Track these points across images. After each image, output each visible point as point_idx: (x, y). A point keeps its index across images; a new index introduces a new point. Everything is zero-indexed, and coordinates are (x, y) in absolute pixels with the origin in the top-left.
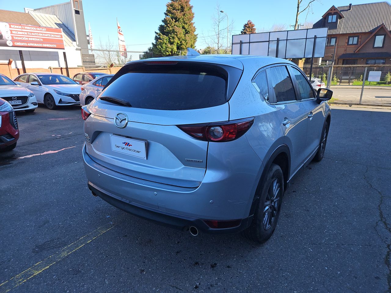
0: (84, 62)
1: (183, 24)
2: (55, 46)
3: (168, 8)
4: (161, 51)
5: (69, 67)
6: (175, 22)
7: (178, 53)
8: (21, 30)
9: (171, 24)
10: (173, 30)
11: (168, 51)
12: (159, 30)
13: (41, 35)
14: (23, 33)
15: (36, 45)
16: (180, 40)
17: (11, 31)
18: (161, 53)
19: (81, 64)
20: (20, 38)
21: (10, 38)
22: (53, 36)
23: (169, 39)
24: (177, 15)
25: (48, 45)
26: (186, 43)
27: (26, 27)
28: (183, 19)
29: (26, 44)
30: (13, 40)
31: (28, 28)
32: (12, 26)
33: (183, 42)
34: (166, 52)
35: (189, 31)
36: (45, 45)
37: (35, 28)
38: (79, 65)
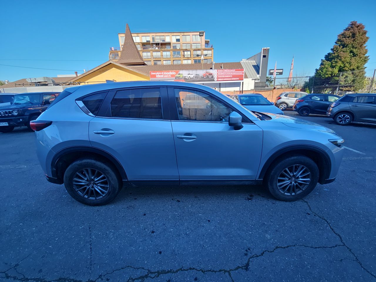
0: (255, 87)
1: (352, 49)
2: (238, 79)
3: (339, 37)
4: (320, 74)
5: (243, 90)
6: (342, 48)
7: (339, 74)
8: (222, 72)
9: (338, 51)
10: (338, 55)
11: (327, 74)
12: (325, 57)
13: (232, 73)
14: (223, 74)
15: (228, 79)
16: (344, 63)
17: (218, 73)
18: (321, 76)
19: (253, 88)
20: (221, 77)
21: (216, 77)
22: (238, 73)
23: (332, 63)
24: (345, 42)
25: (234, 79)
26: (350, 65)
27: (225, 71)
28: (352, 45)
29: (223, 79)
30: (218, 78)
31: (226, 71)
32: (218, 71)
33: (347, 65)
34: (325, 75)
35: (357, 54)
36: (233, 79)
37: (229, 71)
38: (251, 89)
